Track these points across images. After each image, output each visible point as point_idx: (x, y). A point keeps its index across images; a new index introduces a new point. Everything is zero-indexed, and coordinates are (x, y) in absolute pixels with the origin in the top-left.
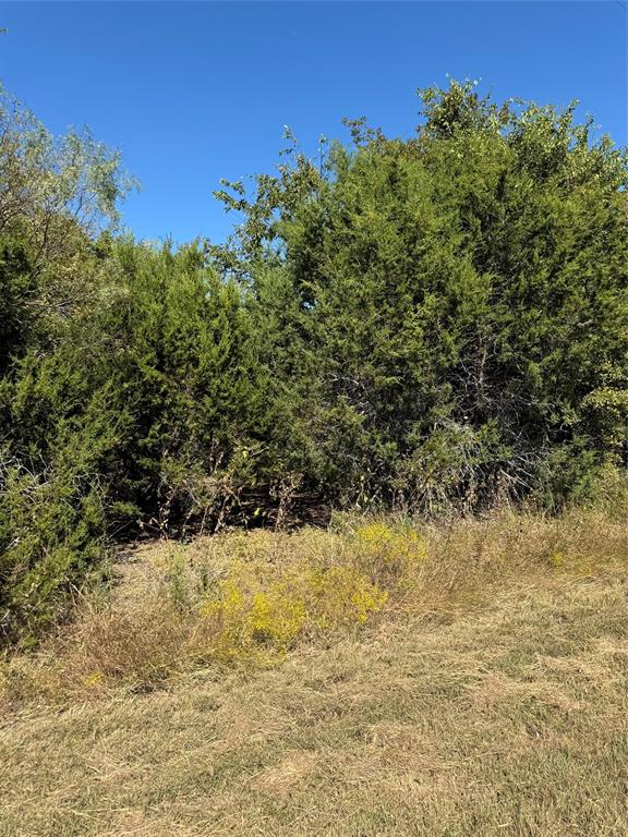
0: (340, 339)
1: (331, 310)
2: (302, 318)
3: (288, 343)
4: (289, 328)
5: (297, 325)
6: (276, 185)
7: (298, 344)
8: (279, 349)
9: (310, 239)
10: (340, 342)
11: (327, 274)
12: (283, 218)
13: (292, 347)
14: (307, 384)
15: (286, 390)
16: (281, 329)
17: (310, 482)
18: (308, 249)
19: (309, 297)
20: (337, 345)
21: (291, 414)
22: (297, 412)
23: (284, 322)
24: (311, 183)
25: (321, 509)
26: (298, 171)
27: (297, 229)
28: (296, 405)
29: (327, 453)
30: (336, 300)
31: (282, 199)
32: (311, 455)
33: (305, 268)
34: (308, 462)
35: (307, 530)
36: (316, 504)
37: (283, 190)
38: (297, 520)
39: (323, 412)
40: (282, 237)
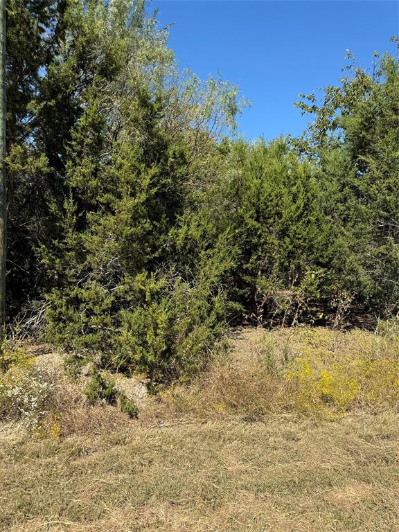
0: (389, 195)
1: (381, 175)
2: (356, 182)
3: (345, 200)
4: (347, 190)
5: (354, 187)
6: (339, 92)
7: (353, 201)
8: (339, 204)
9: (365, 126)
10: (388, 198)
11: (378, 150)
12: (343, 114)
13: (349, 203)
14: (362, 229)
15: (345, 233)
16: (341, 191)
17: (359, 298)
18: (363, 133)
19: (363, 167)
20: (385, 200)
21: (348, 249)
22: (352, 248)
23: (344, 186)
24: (365, 87)
25: (366, 317)
26: (355, 80)
27: (355, 121)
28: (352, 244)
29: (375, 279)
30: (385, 167)
31: (342, 101)
32: (361, 279)
33: (360, 146)
34: (359, 284)
35: (357, 331)
36: (363, 313)
37: (344, 94)
38: (348, 324)
39: (372, 249)
40: (342, 127)
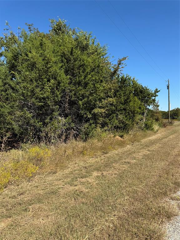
0: (24, 90)
1: (21, 81)
2: (11, 83)
3: (6, 90)
4: (7, 86)
5: (9, 85)
6: (3, 40)
7: (11, 91)
8: (3, 92)
9: (14, 58)
10: (24, 91)
11: (20, 70)
12: (5, 50)
13: (8, 92)
14: (13, 104)
15: (6, 106)
16: (4, 86)
17: (14, 135)
18: (13, 61)
19: (14, 76)
20: (23, 92)
21: (7, 114)
22: (9, 113)
23: (5, 84)
24: (15, 41)
25: (18, 143)
26: (10, 37)
27: (10, 55)
28: (9, 111)
29: (20, 126)
30: (23, 78)
31: (5, 44)
32: (14, 127)
33: (13, 67)
34: (13, 129)
35: (13, 151)
36: (16, 142)
37: (5, 41)
38: (10, 148)
39: (18, 113)
40: (5, 56)
